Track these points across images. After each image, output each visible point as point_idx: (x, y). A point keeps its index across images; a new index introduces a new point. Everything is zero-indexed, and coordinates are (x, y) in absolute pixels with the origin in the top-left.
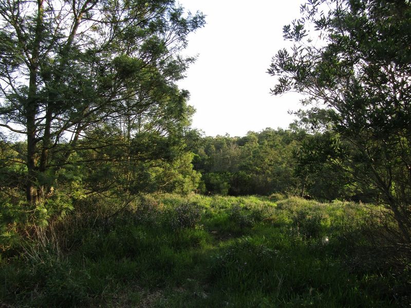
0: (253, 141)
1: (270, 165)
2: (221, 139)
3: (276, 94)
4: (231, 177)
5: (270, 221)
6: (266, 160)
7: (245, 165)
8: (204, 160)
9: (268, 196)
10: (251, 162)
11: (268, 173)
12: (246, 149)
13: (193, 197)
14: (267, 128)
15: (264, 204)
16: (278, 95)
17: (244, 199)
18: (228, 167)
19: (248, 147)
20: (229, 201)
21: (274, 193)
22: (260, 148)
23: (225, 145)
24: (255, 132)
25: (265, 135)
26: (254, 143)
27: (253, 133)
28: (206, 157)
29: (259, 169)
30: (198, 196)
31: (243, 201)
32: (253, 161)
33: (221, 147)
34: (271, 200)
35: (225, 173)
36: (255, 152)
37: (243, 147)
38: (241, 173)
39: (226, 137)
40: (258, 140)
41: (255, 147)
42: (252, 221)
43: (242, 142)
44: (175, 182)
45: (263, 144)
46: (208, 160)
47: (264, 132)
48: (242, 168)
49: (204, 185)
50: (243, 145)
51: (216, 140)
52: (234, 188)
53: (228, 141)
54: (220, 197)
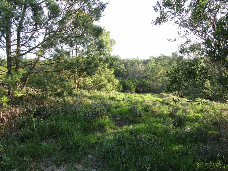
0: (152, 62)
1: (161, 76)
2: (134, 60)
3: (156, 24)
4: (137, 82)
5: (154, 112)
6: (159, 73)
7: (146, 75)
8: (124, 72)
9: (158, 94)
10: (150, 74)
11: (159, 81)
12: (148, 66)
13: (113, 94)
14: (161, 55)
15: (155, 99)
16: (158, 25)
17: (143, 96)
18: (137, 76)
19: (149, 65)
20: (134, 96)
21: (162, 92)
22: (155, 66)
23: (136, 64)
24: (154, 57)
25: (159, 59)
26: (152, 63)
27: (153, 57)
28: (125, 70)
29: (154, 78)
30: (117, 93)
31: (143, 97)
32: (151, 74)
33: (134, 65)
34: (159, 97)
35: (134, 80)
36: (152, 68)
37: (146, 65)
38: (143, 80)
39: (137, 59)
40: (155, 61)
41: (153, 65)
42: (143, 113)
43: (145, 62)
44: (101, 85)
45: (157, 64)
46: (126, 72)
47: (159, 57)
48: (145, 77)
49: (122, 86)
50: (146, 64)
51: (131, 60)
52: (139, 88)
53: (138, 62)
54: (130, 94)
